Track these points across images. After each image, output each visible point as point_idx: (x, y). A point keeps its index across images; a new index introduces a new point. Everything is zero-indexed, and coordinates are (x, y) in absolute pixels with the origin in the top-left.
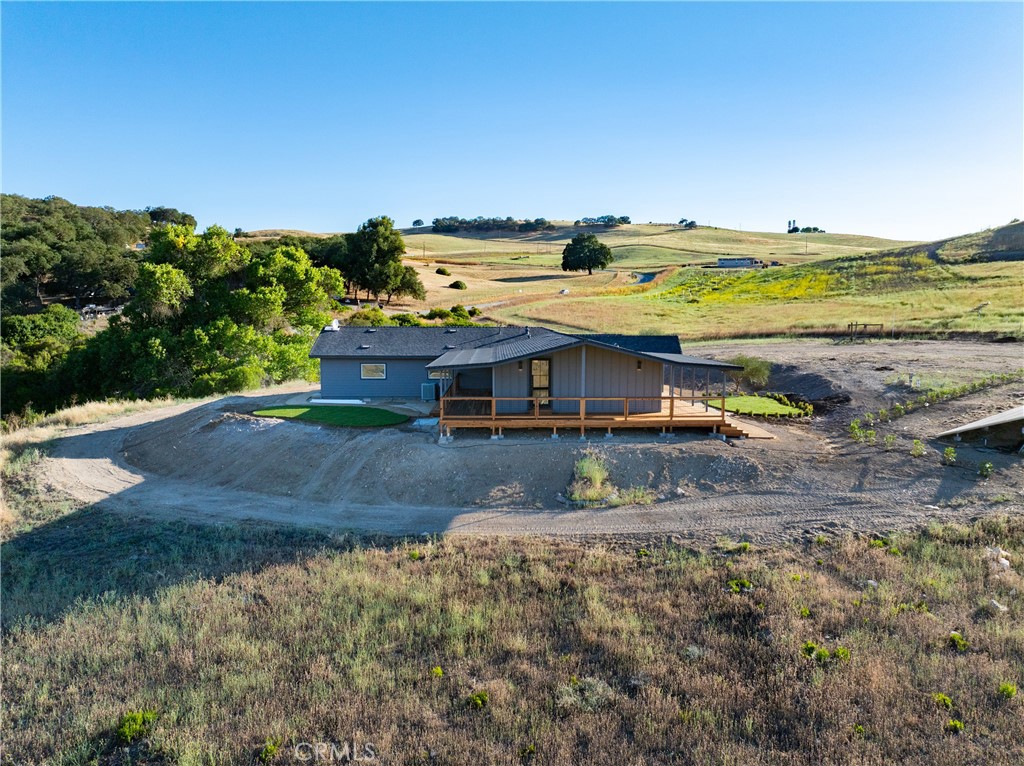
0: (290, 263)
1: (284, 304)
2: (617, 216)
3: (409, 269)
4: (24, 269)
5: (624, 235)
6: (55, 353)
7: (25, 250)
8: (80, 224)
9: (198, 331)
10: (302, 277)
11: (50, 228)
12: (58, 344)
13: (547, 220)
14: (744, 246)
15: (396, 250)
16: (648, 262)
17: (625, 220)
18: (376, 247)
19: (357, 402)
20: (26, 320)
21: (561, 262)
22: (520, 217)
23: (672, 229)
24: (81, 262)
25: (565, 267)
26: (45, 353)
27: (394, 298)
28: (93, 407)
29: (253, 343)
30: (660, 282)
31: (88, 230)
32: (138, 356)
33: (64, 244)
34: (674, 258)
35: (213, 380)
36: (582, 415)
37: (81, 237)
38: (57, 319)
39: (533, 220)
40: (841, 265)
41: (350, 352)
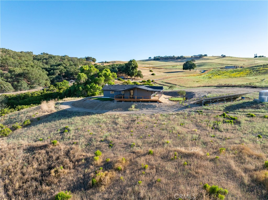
0: (106, 72)
1: (104, 80)
2: (203, 54)
3: (139, 71)
4: (59, 73)
5: (205, 59)
6: (64, 89)
7: (59, 68)
8: (70, 62)
9: (88, 86)
10: (108, 75)
11: (64, 63)
12: (64, 88)
13: (184, 56)
14: (238, 62)
15: (136, 67)
16: (208, 67)
17: (206, 55)
18: (131, 66)
19: (109, 97)
20: (59, 83)
21: (183, 68)
22: (176, 56)
23: (219, 58)
24: (70, 71)
25: (184, 69)
26: (62, 90)
27: (136, 78)
28: (68, 98)
29: (98, 88)
30: (206, 73)
31: (72, 63)
32: (77, 90)
33: (67, 67)
34: (216, 66)
35: (90, 94)
36: (136, 99)
37: (71, 65)
38: (65, 83)
39: (180, 56)
40: (254, 68)
41: (108, 89)
